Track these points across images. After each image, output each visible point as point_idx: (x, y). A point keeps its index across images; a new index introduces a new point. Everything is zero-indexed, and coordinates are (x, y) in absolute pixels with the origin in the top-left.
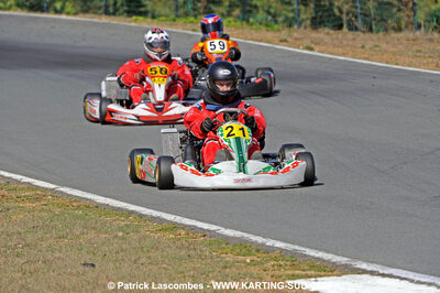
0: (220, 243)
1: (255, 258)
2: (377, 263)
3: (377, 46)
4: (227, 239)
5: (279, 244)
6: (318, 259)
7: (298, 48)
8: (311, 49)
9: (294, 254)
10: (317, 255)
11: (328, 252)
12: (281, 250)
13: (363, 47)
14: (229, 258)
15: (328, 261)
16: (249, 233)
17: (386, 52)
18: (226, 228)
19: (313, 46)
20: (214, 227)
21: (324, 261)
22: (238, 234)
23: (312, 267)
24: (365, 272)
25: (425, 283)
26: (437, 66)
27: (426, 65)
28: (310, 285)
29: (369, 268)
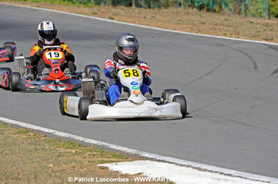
0: (55, 141)
1: (78, 150)
2: (155, 153)
3: (154, 17)
4: (60, 138)
5: (93, 142)
6: (118, 150)
7: (104, 18)
8: (113, 19)
9: (102, 147)
10: (117, 148)
11: (124, 146)
12: (94, 145)
13: (145, 18)
14: (62, 150)
15: (125, 152)
16: (74, 134)
17: (159, 21)
18: (60, 131)
19: (113, 17)
20: (51, 131)
21: (121, 152)
22: (67, 135)
23: (114, 156)
24: (147, 159)
25: (185, 166)
26: (192, 30)
27: (185, 29)
28: (113, 167)
29: (150, 157)
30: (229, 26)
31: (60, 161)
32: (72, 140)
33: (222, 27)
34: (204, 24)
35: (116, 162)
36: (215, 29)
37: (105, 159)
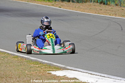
0: (30, 61)
1: (39, 65)
2: (73, 67)
3: (79, 7)
4: (32, 60)
5: (46, 62)
7: (57, 7)
9: (50, 64)
10: (56, 65)
11: (60, 64)
13: (75, 7)
14: (32, 65)
15: (59, 66)
16: (38, 58)
17: (82, 8)
18: (32, 57)
19: (61, 6)
20: (28, 57)
21: (58, 66)
22: (35, 59)
23: (55, 68)
24: (69, 69)
25: (85, 72)
26: (96, 13)
27: (92, 12)
28: (53, 73)
29: (70, 69)
30: (112, 11)
31: (31, 70)
32: (37, 61)
33: (109, 12)
34: (102, 10)
35: (55, 71)
36: (106, 12)
37: (50, 69)
